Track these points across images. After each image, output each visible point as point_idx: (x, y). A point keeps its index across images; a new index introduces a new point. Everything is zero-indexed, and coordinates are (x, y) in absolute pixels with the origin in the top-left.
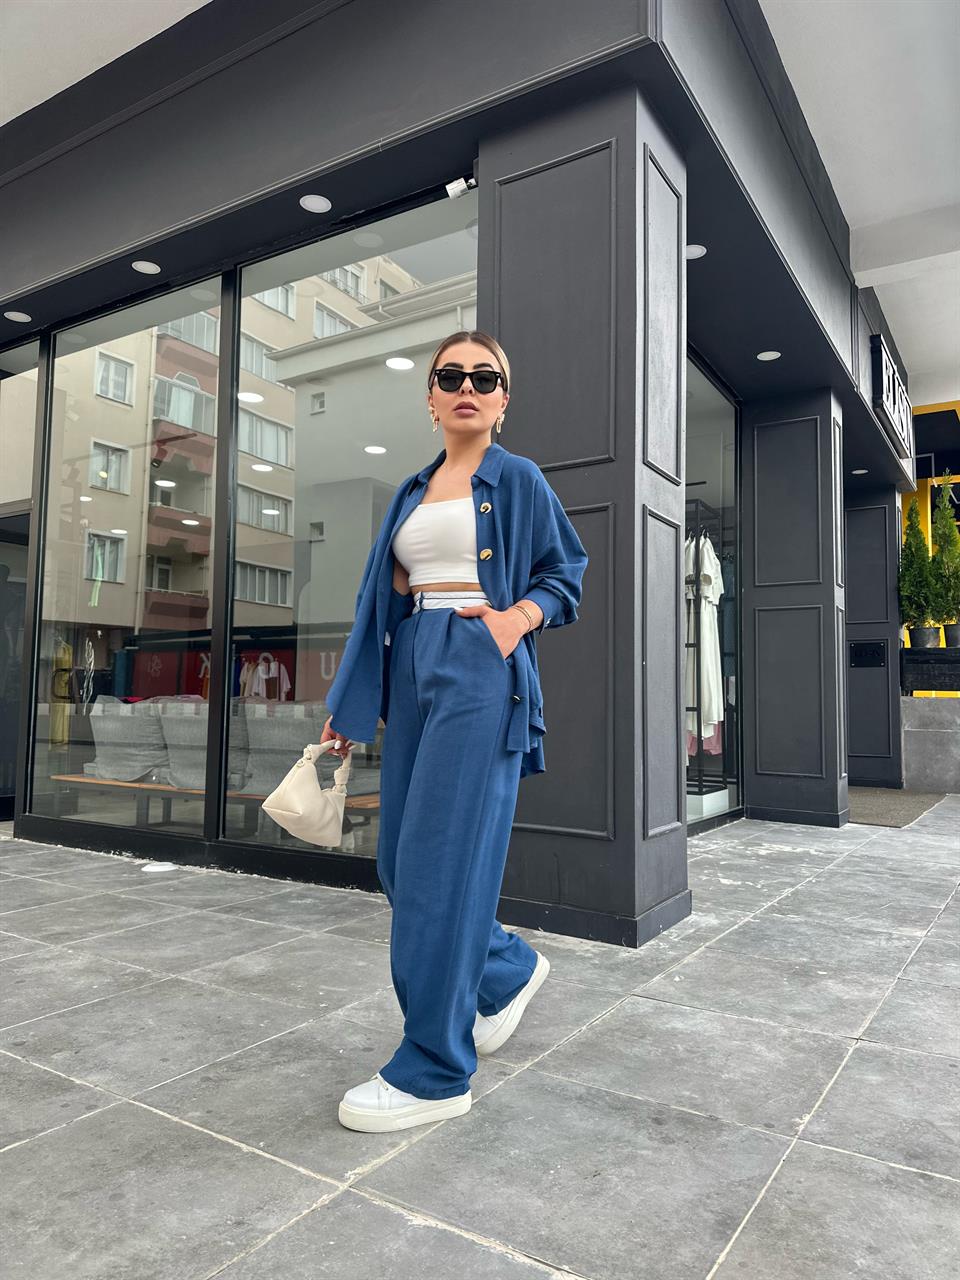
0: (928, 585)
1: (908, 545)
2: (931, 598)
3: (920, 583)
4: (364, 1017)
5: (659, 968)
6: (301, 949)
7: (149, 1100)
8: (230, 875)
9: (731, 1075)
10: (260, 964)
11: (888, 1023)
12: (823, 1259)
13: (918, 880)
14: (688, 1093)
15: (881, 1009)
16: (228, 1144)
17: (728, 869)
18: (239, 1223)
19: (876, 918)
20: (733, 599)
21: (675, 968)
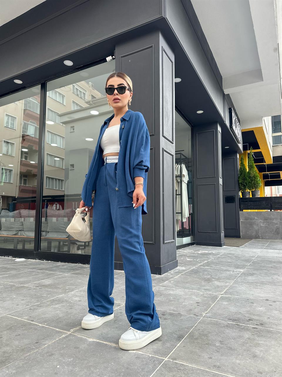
0: (246, 179)
1: (241, 168)
2: (247, 183)
3: (244, 179)
4: (79, 293)
5: (167, 279)
6: (61, 278)
7: (12, 314)
8: (42, 261)
9: (185, 304)
10: (49, 282)
11: (231, 291)
12: (207, 344)
13: (243, 259)
14: (172, 308)
15: (229, 287)
16: (35, 324)
17: (189, 257)
18: (37, 343)
19: (230, 267)
20: (191, 182)
21: (172, 279)
